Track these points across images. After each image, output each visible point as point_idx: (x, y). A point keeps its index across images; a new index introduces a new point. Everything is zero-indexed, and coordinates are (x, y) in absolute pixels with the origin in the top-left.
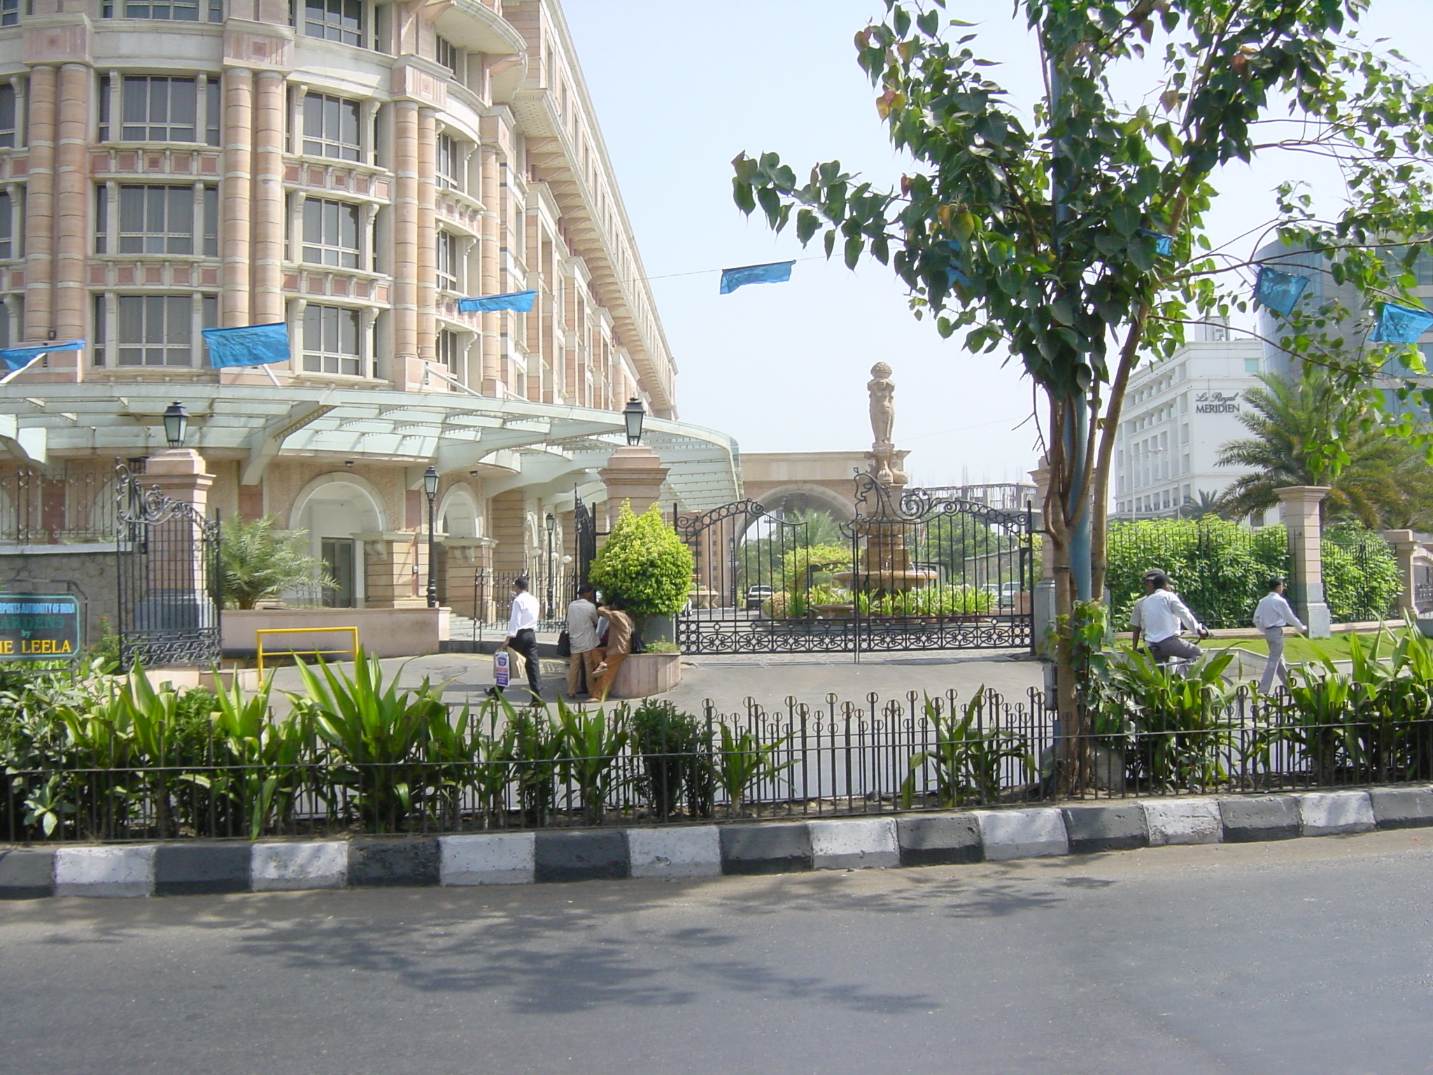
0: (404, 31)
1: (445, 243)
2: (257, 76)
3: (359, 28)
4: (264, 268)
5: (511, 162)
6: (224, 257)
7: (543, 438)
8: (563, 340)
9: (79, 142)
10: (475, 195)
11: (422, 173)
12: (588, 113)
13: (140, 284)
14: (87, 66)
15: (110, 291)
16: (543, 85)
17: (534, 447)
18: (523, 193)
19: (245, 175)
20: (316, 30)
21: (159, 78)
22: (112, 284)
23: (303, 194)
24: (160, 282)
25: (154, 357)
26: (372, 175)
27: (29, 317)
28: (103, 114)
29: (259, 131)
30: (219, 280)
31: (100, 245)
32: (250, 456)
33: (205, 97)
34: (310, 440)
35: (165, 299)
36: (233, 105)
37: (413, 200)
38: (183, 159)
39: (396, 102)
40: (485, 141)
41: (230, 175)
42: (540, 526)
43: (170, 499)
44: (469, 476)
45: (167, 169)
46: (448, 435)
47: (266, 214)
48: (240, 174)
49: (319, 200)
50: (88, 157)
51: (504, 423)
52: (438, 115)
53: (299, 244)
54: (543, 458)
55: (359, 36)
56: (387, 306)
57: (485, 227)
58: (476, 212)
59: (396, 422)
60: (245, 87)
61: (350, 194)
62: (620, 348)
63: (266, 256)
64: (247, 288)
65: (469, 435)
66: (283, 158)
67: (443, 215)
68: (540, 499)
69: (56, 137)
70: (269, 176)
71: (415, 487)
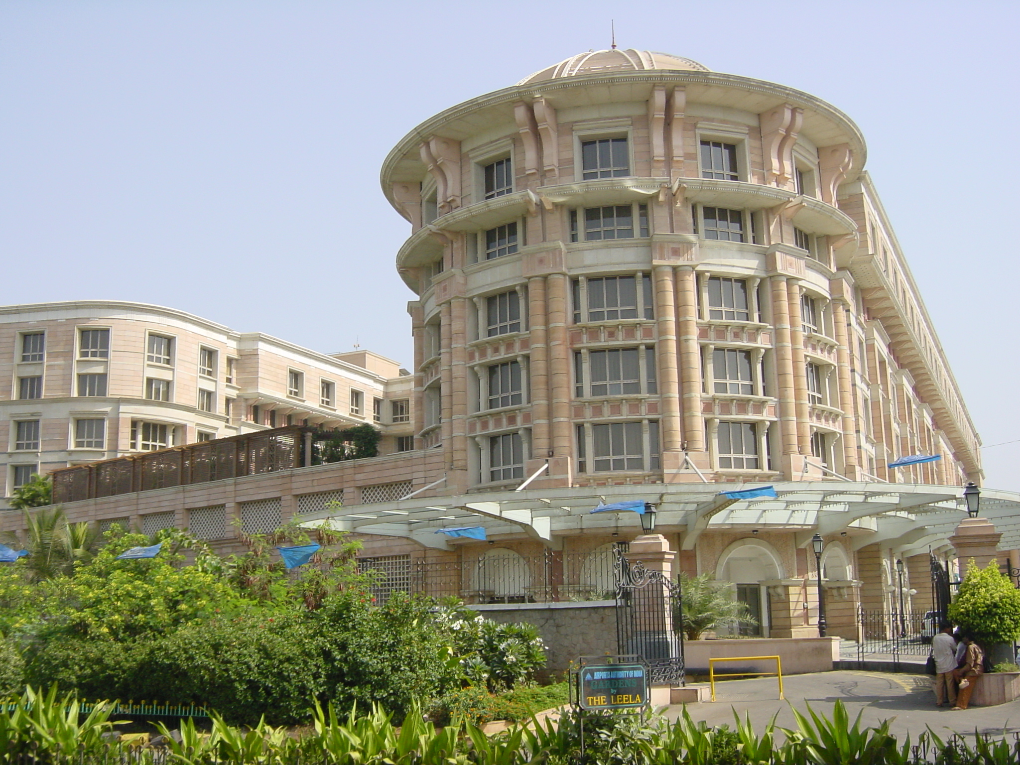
0: (772, 228)
1: (812, 371)
2: (676, 271)
3: (741, 229)
4: (690, 400)
5: (853, 309)
6: (662, 394)
7: (895, 507)
8: (898, 430)
9: (562, 325)
10: (830, 335)
11: (792, 324)
12: (903, 266)
13: (607, 416)
14: (564, 274)
15: (587, 422)
16: (870, 252)
17: (887, 513)
18: (863, 329)
19: (673, 337)
20: (712, 235)
21: (611, 278)
22: (588, 417)
23: (712, 347)
24: (620, 413)
25: (619, 465)
26: (758, 329)
27: (536, 442)
28: (576, 305)
29: (680, 307)
30: (659, 410)
31: (579, 392)
32: (687, 530)
33: (642, 287)
34: (728, 517)
35: (624, 425)
36: (661, 291)
37: (788, 344)
38: (630, 330)
39: (771, 277)
40: (833, 297)
41: (662, 338)
42: (892, 568)
43: (648, 569)
44: (840, 536)
45: (620, 338)
46: (825, 508)
47: (688, 362)
48: (669, 337)
49: (723, 350)
50: (568, 335)
51: (866, 498)
52: (800, 283)
53: (711, 381)
54: (894, 520)
55: (741, 235)
56: (775, 419)
57: (839, 358)
58: (832, 347)
59: (787, 502)
60: (668, 278)
61: (745, 344)
62: (939, 431)
63: (690, 391)
64: (678, 414)
65: (840, 508)
66: (697, 323)
67: (809, 352)
68: (891, 549)
69: (547, 322)
70: (689, 337)
71: (802, 546)
